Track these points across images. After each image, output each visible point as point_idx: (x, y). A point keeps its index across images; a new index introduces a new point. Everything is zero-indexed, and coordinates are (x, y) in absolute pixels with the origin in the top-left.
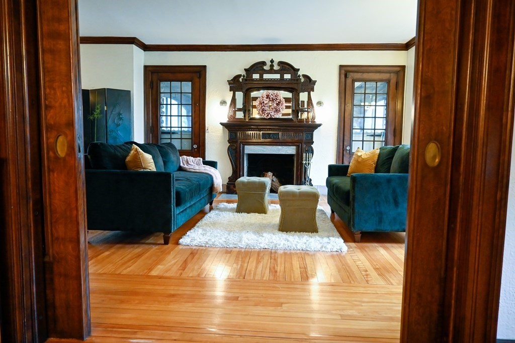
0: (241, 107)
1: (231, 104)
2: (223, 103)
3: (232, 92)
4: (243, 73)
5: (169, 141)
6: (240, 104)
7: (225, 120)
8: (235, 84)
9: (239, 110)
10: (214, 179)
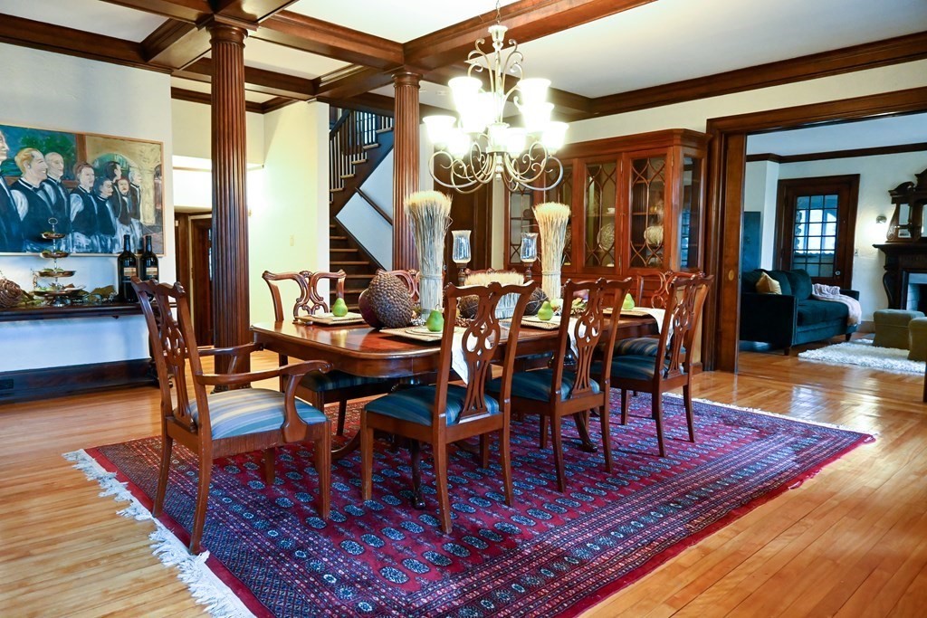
0: (906, 223)
1: (892, 221)
2: (882, 218)
3: (895, 205)
4: (915, 181)
5: (803, 267)
6: (904, 219)
7: (883, 241)
8: (900, 195)
9: (903, 227)
10: (850, 309)
